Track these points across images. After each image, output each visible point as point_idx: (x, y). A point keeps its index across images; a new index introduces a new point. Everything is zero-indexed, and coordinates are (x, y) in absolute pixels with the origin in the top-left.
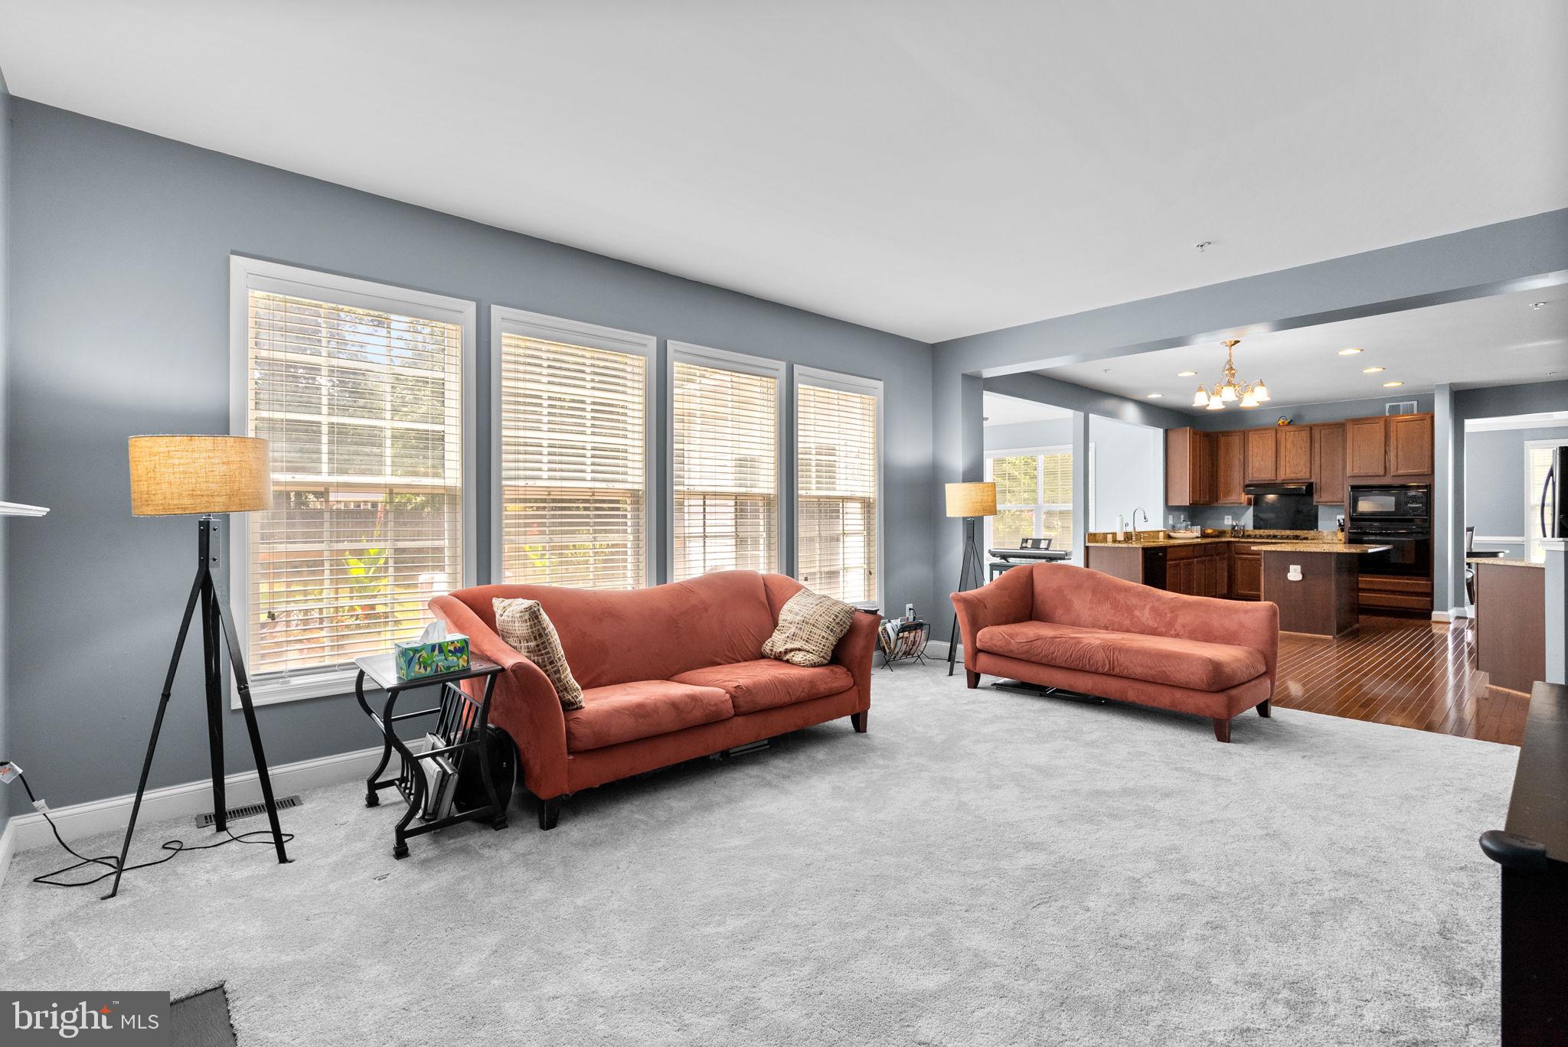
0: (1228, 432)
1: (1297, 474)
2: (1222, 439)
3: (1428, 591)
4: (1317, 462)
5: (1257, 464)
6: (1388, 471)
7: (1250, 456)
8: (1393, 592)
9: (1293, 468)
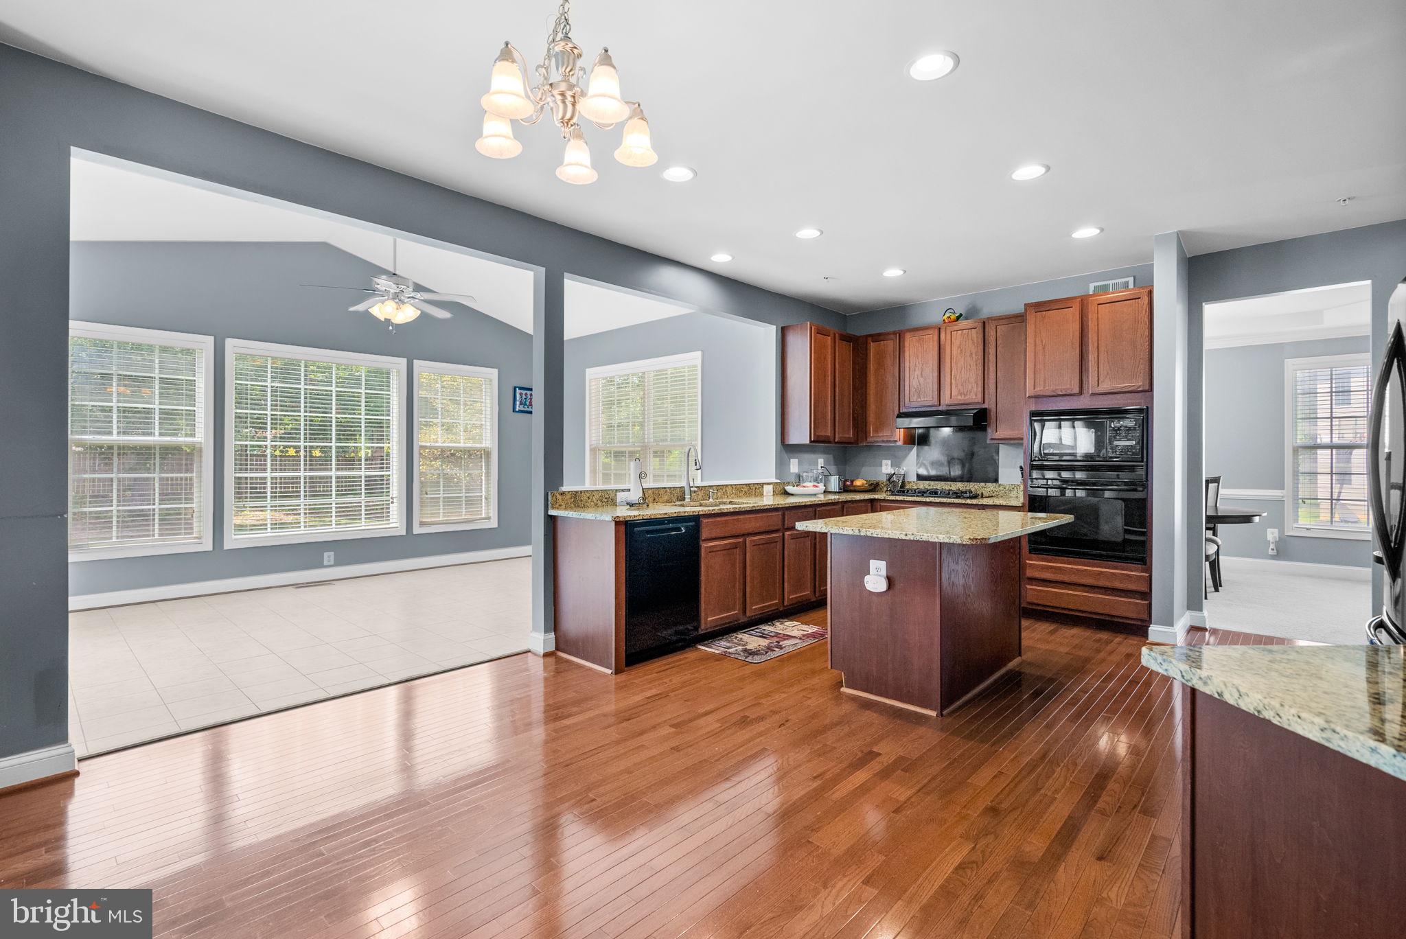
0: (879, 335)
1: (965, 395)
2: (873, 346)
3: (1144, 589)
4: (992, 376)
5: (915, 383)
6: (1085, 387)
7: (907, 369)
8: (1092, 588)
9: (960, 387)
